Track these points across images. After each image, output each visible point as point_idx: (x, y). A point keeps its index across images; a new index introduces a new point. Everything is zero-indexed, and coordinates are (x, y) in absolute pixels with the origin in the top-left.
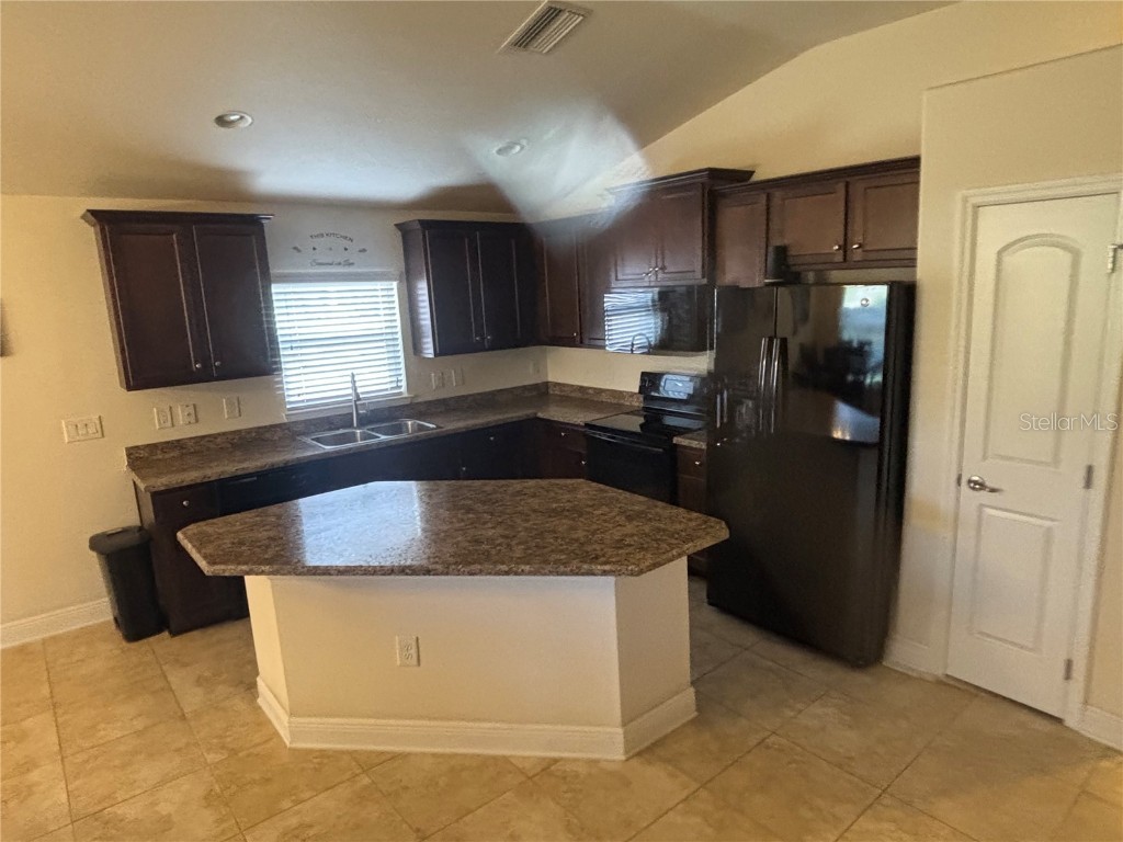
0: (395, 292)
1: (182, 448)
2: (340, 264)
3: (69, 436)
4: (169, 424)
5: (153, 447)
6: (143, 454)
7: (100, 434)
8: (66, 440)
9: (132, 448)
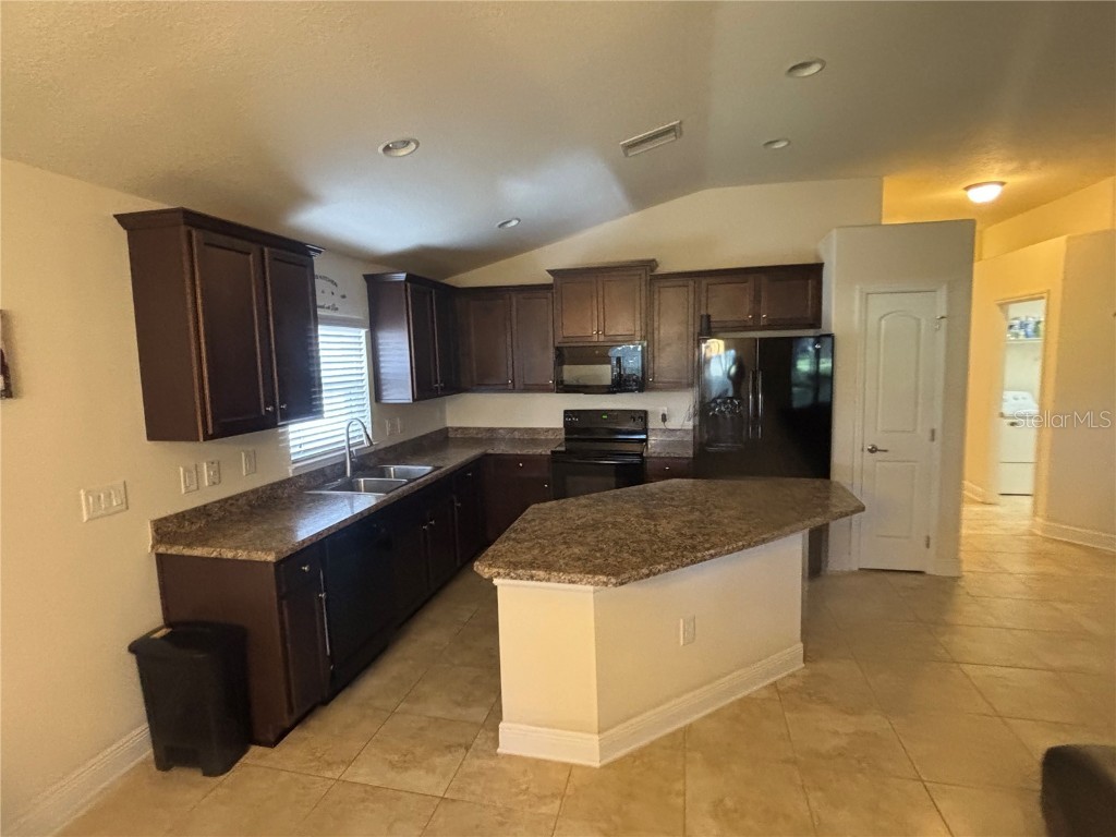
0: (363, 340)
1: (209, 515)
2: (328, 308)
3: (89, 513)
4: (194, 487)
5: (181, 517)
6: (172, 527)
7: (124, 506)
8: (85, 519)
9: (160, 520)
